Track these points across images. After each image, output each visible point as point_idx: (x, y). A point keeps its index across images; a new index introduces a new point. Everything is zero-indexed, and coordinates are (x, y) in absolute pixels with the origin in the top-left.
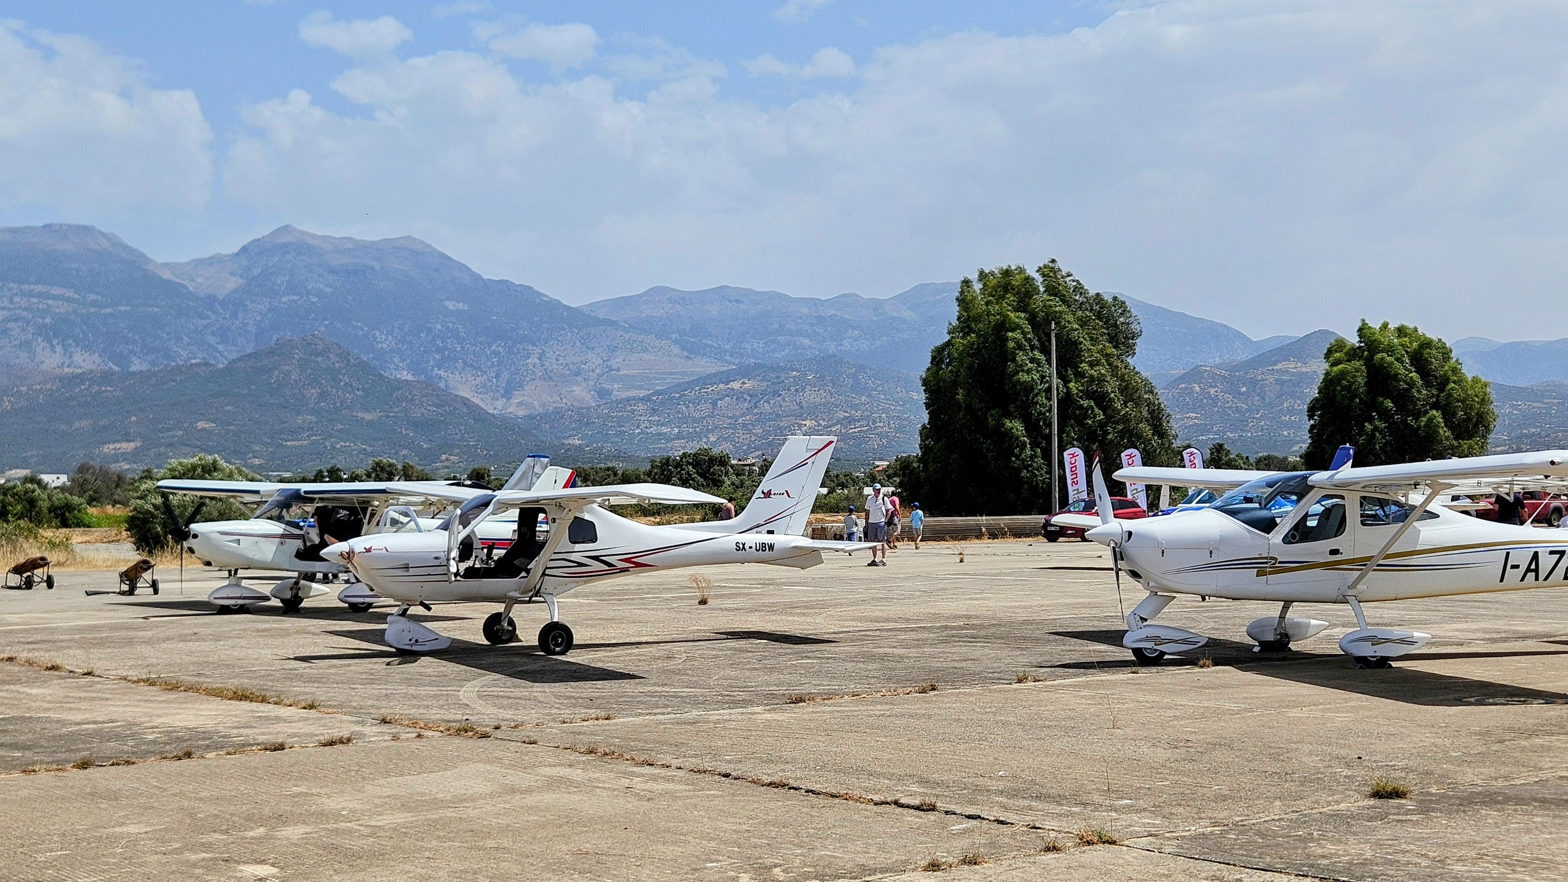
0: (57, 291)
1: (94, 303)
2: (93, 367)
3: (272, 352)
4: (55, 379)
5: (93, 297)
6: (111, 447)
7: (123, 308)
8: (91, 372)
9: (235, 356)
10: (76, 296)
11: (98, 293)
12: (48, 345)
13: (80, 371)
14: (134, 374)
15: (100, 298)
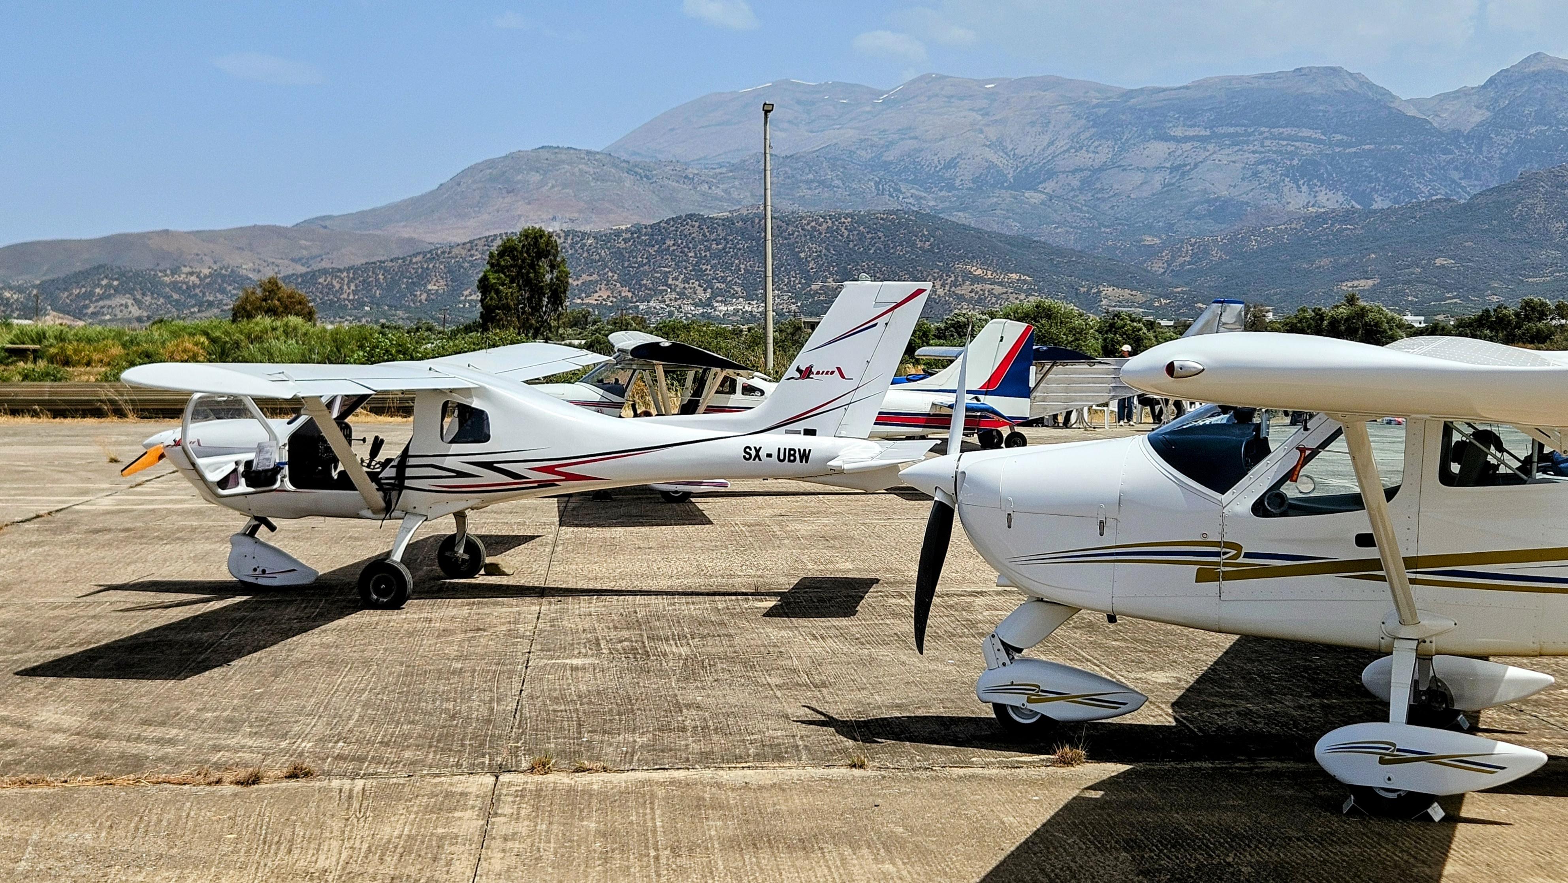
0: (1305, 133)
1: (1340, 143)
2: (1336, 206)
3: (1517, 186)
4: (1299, 219)
5: (1339, 137)
6: (1349, 284)
7: (1367, 147)
8: (1333, 211)
9: (1478, 190)
10: (1323, 137)
11: (1343, 134)
12: (1294, 186)
13: (1323, 210)
14: (1375, 212)
15: (1345, 137)
